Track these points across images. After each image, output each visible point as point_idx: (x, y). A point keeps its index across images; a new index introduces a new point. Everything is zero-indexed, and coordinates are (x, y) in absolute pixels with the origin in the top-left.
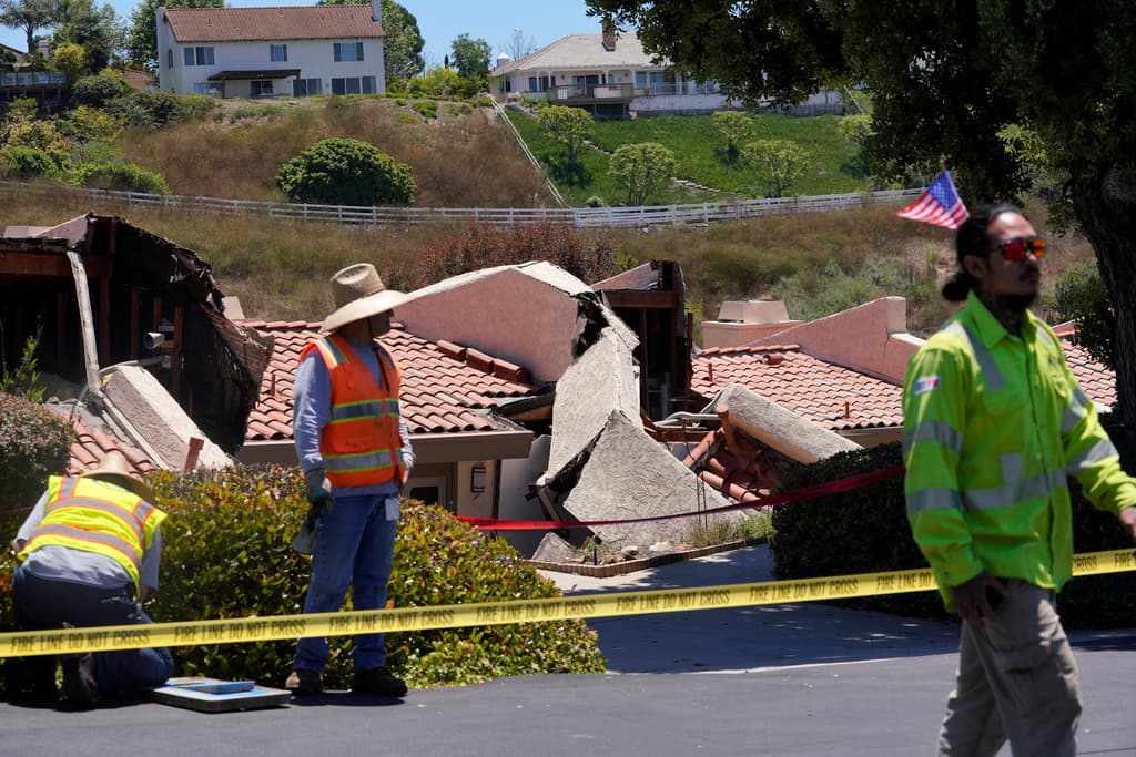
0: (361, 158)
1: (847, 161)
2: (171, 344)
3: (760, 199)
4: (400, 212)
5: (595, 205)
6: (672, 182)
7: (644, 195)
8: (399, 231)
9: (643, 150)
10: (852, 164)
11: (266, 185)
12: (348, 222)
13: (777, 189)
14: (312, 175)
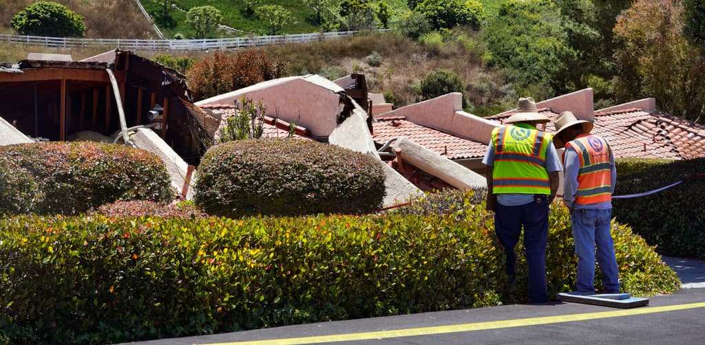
0: (57, 12)
1: (308, 17)
2: (161, 117)
3: (265, 36)
4: (79, 41)
5: (179, 38)
6: (218, 27)
7: (204, 33)
8: (78, 51)
9: (205, 10)
10: (311, 18)
11: (6, 26)
12: (51, 46)
13: (273, 31)
14: (31, 21)
